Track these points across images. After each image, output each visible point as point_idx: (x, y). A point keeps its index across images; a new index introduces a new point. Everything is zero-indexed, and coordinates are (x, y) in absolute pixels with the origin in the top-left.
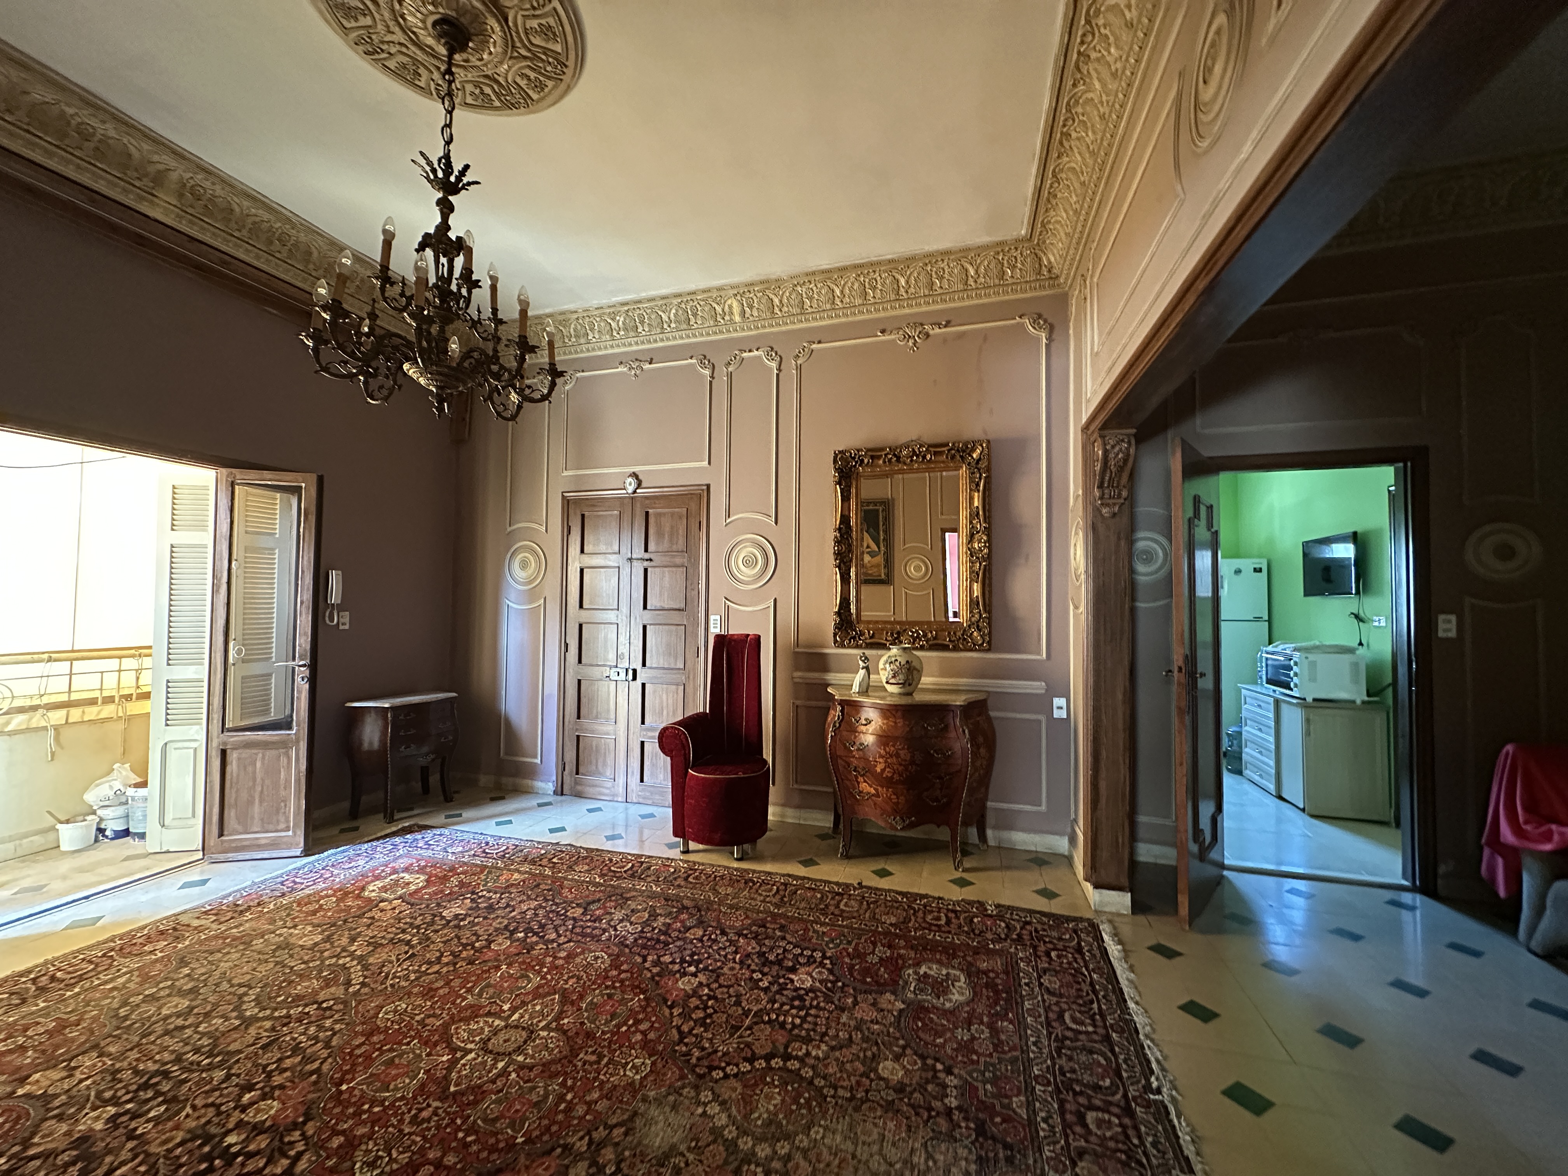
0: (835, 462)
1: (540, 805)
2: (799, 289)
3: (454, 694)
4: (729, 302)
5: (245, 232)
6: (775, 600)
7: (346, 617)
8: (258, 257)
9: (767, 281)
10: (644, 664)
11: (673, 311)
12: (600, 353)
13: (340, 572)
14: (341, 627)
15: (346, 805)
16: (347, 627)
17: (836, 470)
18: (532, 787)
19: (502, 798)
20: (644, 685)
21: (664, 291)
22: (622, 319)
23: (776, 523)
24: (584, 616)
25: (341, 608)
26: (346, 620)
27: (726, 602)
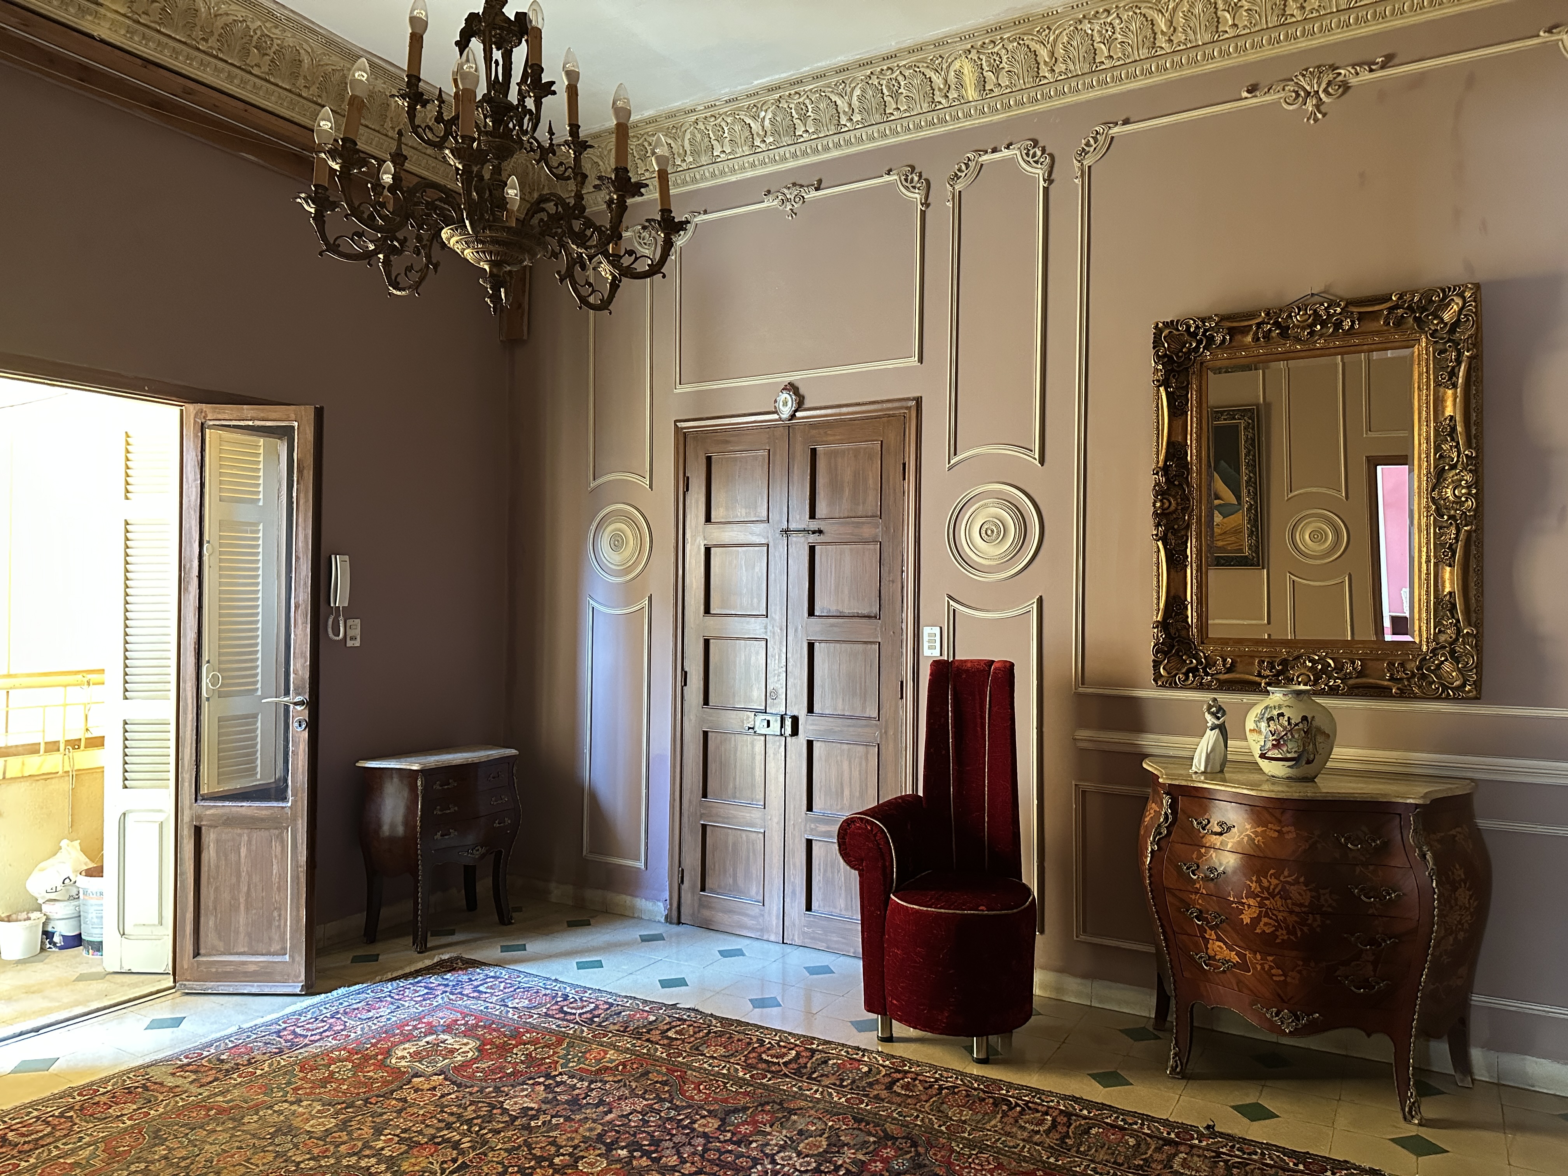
0: (1157, 343)
1: (645, 939)
2: (1087, 26)
3: (514, 752)
4: (957, 65)
5: (212, 42)
6: (1040, 601)
7: (355, 627)
8: (230, 78)
9: (1026, 20)
10: (810, 709)
11: (857, 92)
12: (733, 178)
13: (347, 558)
14: (350, 644)
15: (359, 919)
16: (357, 643)
17: (1159, 358)
18: (633, 908)
19: (586, 923)
20: (810, 744)
21: (841, 59)
22: (770, 115)
23: (1042, 461)
24: (712, 626)
25: (349, 613)
26: (357, 632)
27: (951, 602)
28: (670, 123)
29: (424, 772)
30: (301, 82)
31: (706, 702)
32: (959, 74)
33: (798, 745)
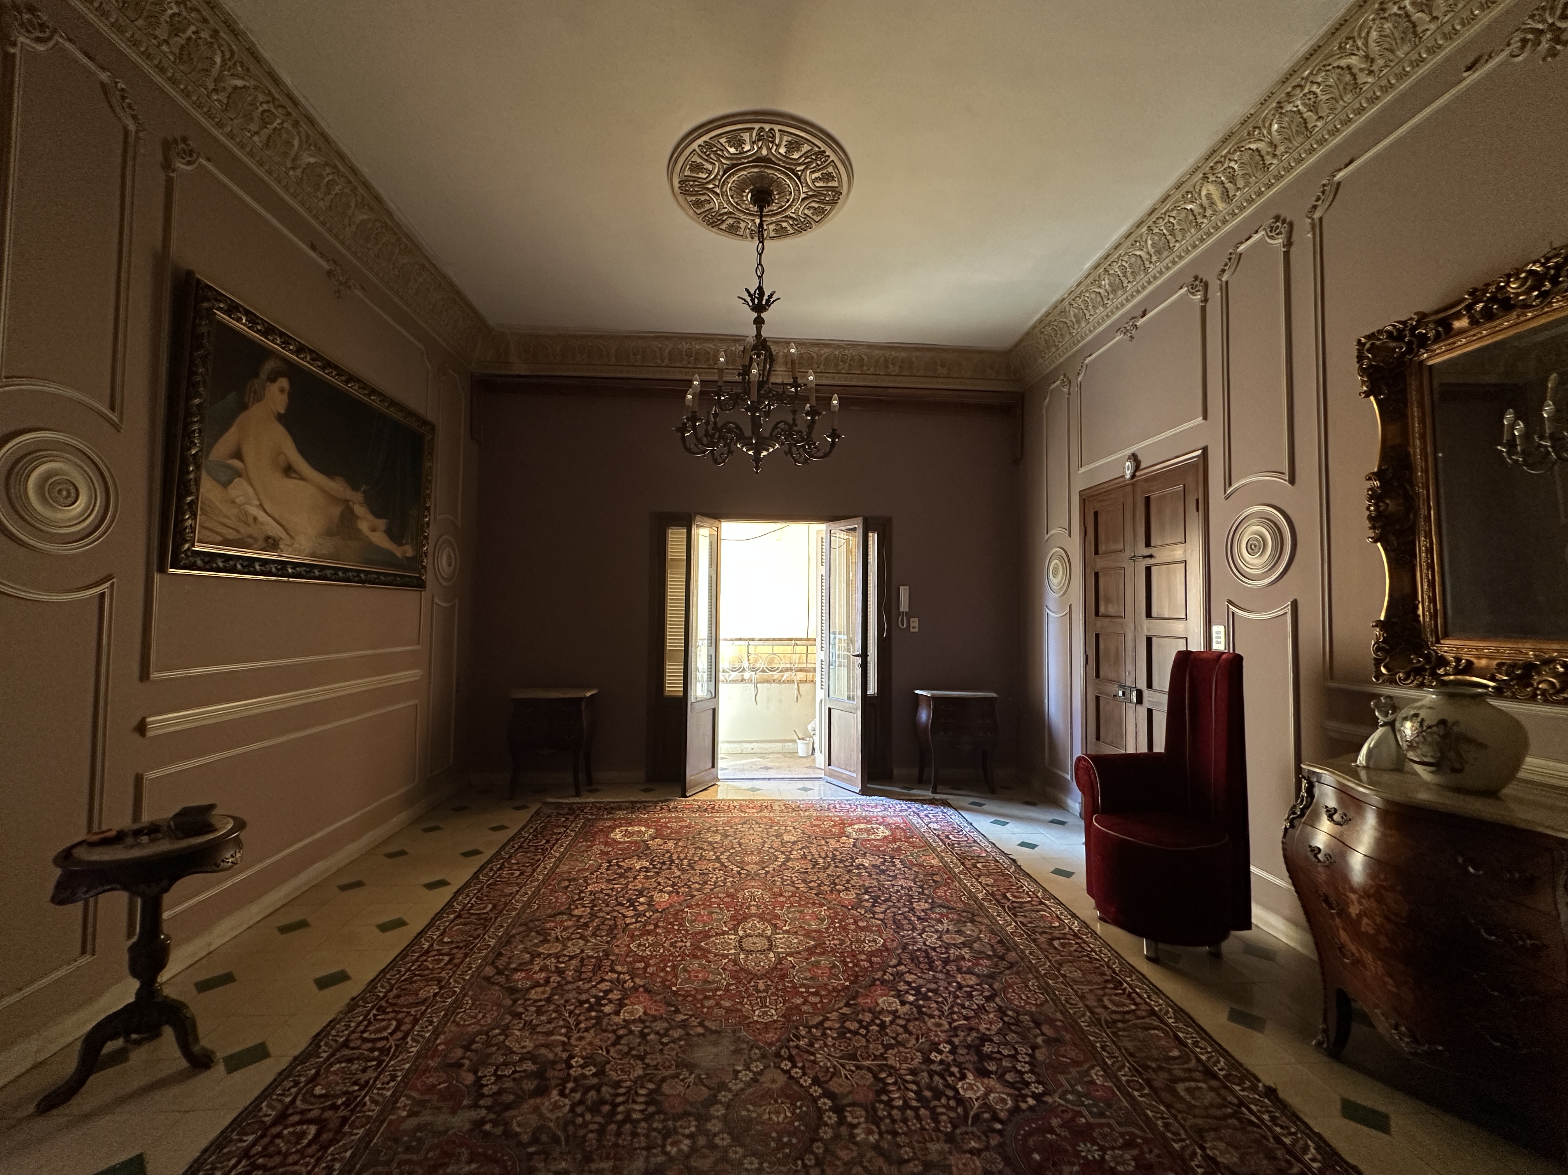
0: (1360, 358)
2: (1289, 107)
3: (994, 695)
4: (1204, 193)
6: (1295, 605)
7: (915, 622)
9: (1231, 135)
10: (1150, 685)
11: (1150, 242)
12: (1101, 328)
13: (907, 588)
14: (912, 630)
16: (916, 630)
17: (1362, 371)
18: (1065, 803)
19: (1033, 804)
20: (1150, 712)
23: (1292, 481)
25: (909, 615)
26: (916, 625)
27: (1231, 606)
28: (1057, 311)
29: (933, 698)
30: (865, 368)
31: (1098, 676)
32: (1208, 196)
33: (1142, 711)
